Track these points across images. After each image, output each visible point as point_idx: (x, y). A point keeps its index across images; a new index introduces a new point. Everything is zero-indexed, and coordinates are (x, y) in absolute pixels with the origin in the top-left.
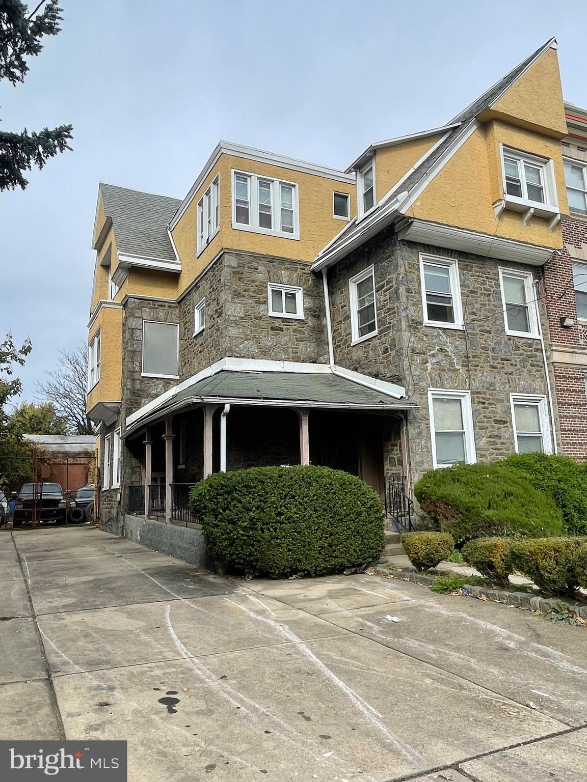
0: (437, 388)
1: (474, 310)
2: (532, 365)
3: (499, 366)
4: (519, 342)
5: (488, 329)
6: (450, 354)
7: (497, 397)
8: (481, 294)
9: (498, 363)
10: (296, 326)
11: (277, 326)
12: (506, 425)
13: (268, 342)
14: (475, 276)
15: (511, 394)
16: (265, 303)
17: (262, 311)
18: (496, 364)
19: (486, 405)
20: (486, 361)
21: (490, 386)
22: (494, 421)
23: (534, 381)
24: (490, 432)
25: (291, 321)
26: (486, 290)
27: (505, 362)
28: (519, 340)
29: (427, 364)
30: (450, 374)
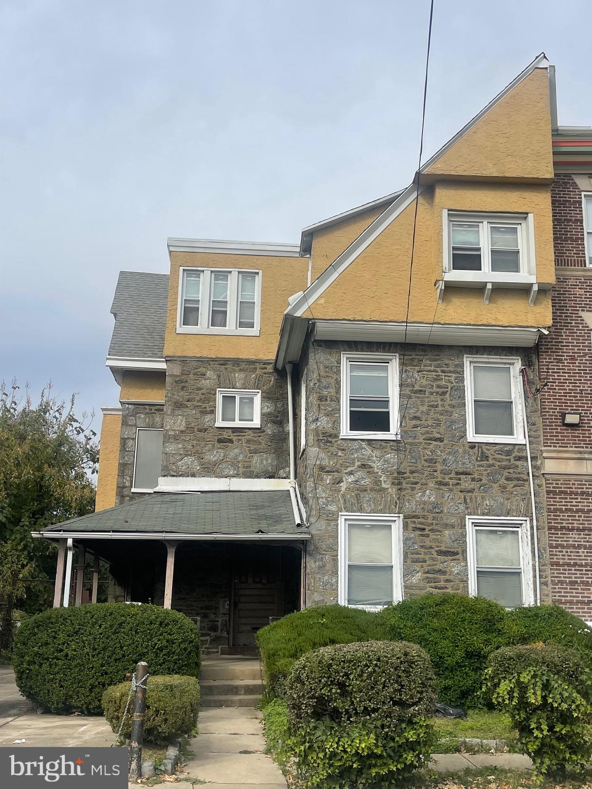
0: (352, 512)
1: (418, 414)
2: (507, 479)
3: (451, 482)
4: (488, 450)
5: (438, 436)
6: (376, 470)
7: (445, 521)
8: (432, 393)
9: (451, 478)
10: (250, 435)
11: (226, 438)
12: (457, 557)
13: (212, 456)
14: (424, 371)
15: (467, 517)
16: (213, 412)
17: (208, 421)
18: (447, 480)
19: (427, 532)
20: (431, 476)
21: (435, 508)
22: (436, 551)
23: (508, 499)
24: (429, 565)
25: (244, 430)
26: (439, 387)
27: (462, 477)
28: (488, 447)
29: (342, 484)
30: (373, 495)
